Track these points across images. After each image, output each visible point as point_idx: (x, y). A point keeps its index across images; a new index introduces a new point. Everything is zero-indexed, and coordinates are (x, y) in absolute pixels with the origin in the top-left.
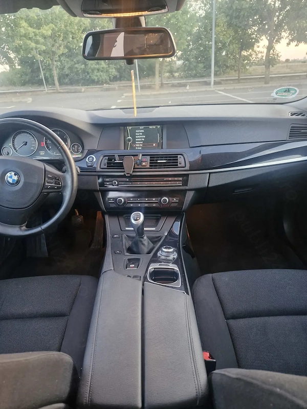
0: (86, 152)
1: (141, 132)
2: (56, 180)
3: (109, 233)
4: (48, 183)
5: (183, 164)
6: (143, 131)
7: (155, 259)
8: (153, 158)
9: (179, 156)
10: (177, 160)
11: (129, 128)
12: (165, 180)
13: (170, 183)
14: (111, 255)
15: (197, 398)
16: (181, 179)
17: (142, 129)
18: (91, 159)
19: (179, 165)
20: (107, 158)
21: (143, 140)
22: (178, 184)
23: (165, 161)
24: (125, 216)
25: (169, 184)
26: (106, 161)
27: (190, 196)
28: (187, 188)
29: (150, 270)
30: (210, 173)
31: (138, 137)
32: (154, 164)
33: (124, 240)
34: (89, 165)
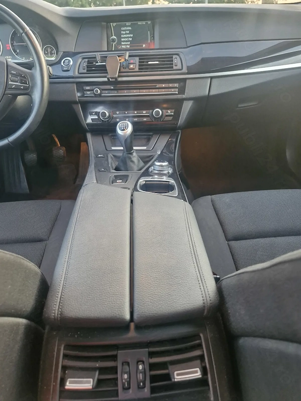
0: (61, 54)
1: (128, 30)
2: (22, 78)
3: (93, 153)
4: (12, 81)
5: (179, 66)
6: (130, 28)
7: (146, 173)
8: (143, 59)
9: (174, 56)
10: (172, 61)
11: (113, 25)
12: (157, 87)
13: (163, 90)
14: (94, 172)
15: (204, 307)
16: (176, 85)
17: (129, 26)
18: (67, 61)
19: (175, 68)
20: (87, 60)
21: (131, 39)
22: (173, 92)
23: (157, 62)
24: (110, 135)
25: (163, 92)
26: (85, 64)
27: (187, 107)
28: (184, 96)
29: (140, 182)
30: (212, 78)
31: (125, 36)
32: (143, 67)
33: (110, 160)
34: (65, 69)
